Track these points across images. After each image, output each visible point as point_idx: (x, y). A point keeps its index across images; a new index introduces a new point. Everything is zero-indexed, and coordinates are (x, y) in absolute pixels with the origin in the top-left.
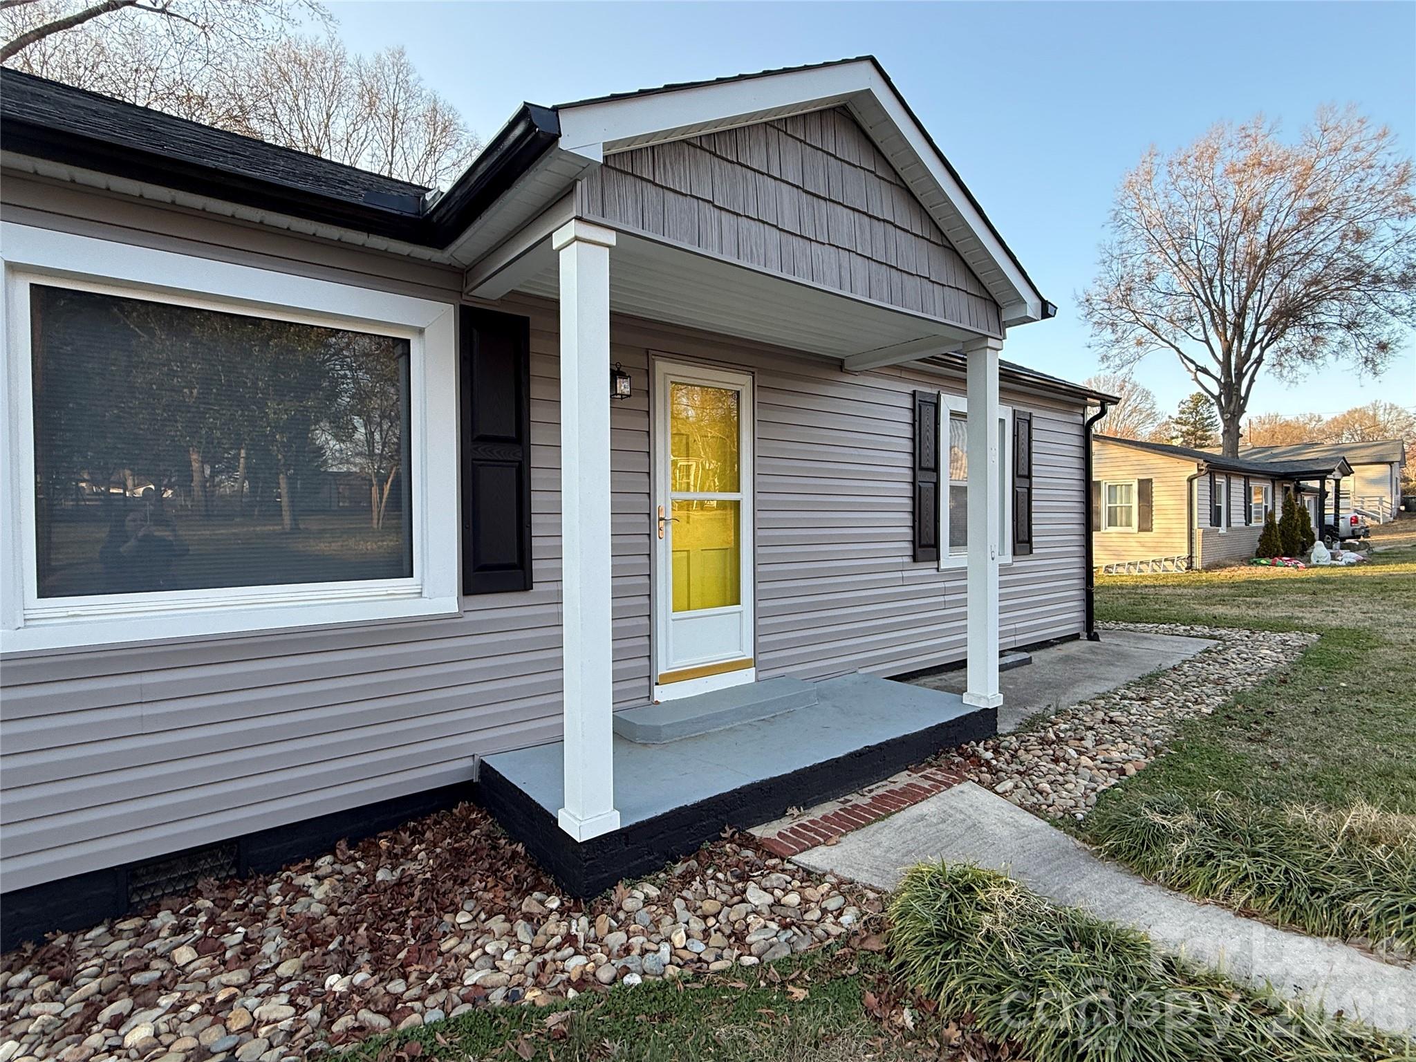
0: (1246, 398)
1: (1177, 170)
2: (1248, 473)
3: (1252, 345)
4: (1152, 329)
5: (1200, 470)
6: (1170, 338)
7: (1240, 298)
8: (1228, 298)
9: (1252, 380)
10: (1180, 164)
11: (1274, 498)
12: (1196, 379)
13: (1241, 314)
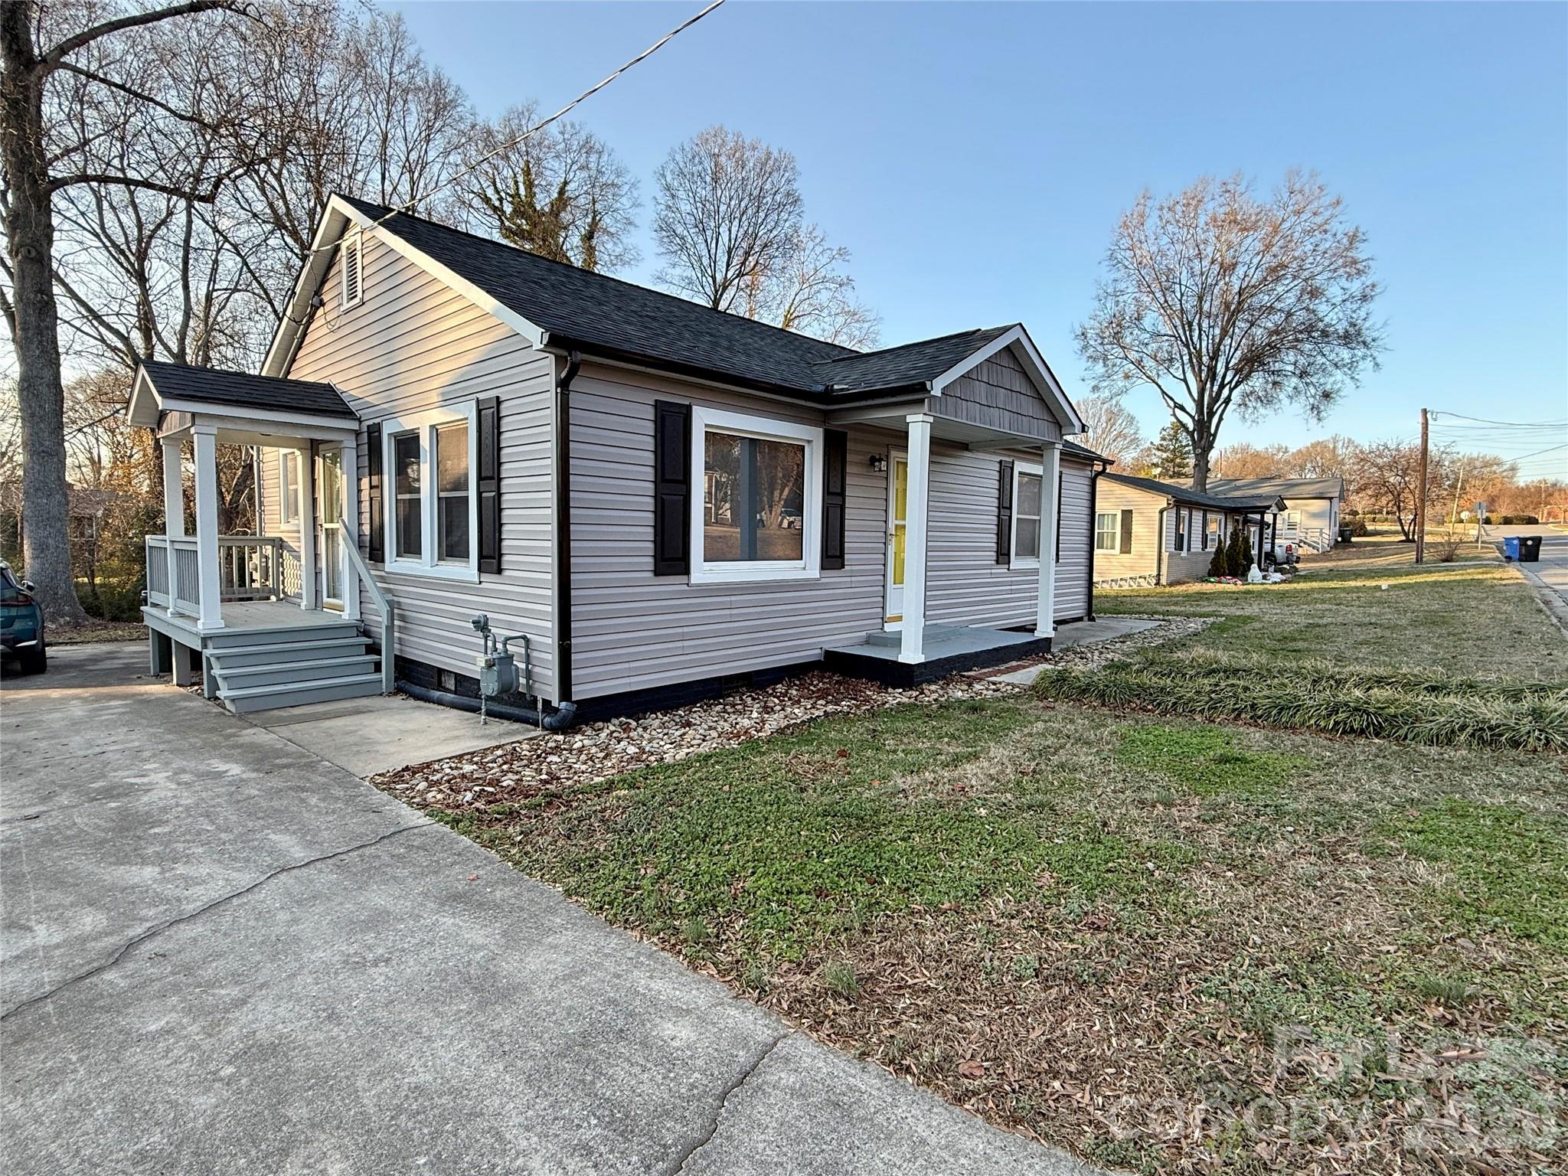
0: (1215, 435)
1: (1167, 215)
2: (1206, 508)
3: (1222, 386)
4: (1138, 364)
5: (1169, 504)
6: (1153, 374)
7: (1213, 345)
8: (1204, 344)
9: (1221, 419)
10: (1169, 209)
11: (1226, 528)
12: (1174, 415)
13: (1214, 357)
